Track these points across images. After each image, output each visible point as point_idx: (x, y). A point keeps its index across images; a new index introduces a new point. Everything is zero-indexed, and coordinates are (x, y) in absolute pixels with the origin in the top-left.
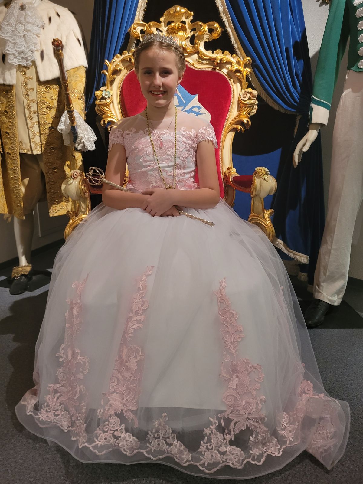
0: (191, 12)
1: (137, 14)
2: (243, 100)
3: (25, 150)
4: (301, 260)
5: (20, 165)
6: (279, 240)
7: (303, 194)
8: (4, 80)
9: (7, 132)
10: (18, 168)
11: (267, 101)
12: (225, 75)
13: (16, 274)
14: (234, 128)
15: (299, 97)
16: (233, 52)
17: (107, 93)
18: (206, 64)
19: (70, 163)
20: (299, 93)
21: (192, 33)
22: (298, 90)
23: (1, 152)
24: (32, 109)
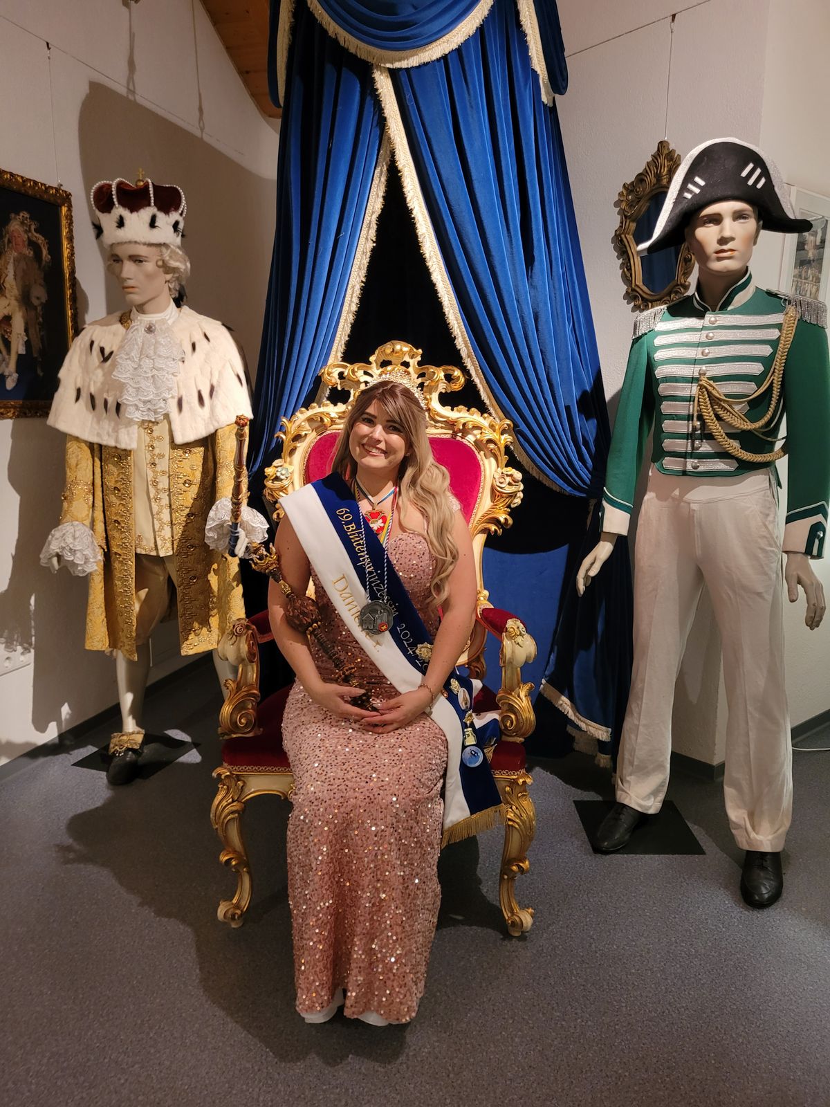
0: (417, 349)
1: (334, 349)
2: (499, 486)
3: (146, 548)
4: (597, 735)
5: (134, 573)
6: (564, 698)
7: (600, 627)
8: (117, 440)
9: (116, 521)
10: (132, 578)
11: (541, 479)
12: (471, 446)
13: (117, 748)
14: (485, 529)
15: (590, 476)
16: (483, 409)
17: (283, 472)
18: (442, 428)
19: (218, 566)
20: (591, 469)
21: (420, 380)
22: (588, 465)
23: (104, 550)
24: (160, 486)
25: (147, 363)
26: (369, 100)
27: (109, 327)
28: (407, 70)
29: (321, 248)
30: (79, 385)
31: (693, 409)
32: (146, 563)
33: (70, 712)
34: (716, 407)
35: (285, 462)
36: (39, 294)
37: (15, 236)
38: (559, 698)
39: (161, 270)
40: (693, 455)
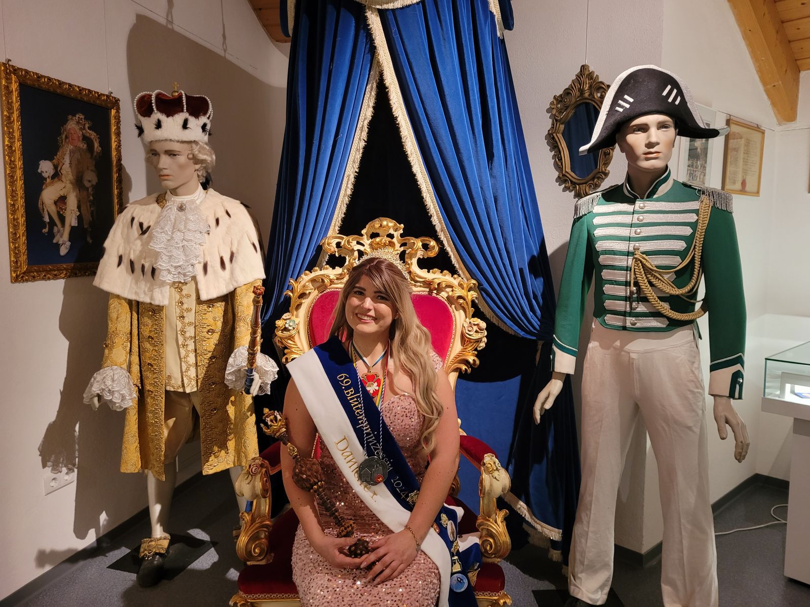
0: (400, 224)
1: (332, 224)
2: (467, 334)
3: (175, 385)
4: (549, 536)
5: (164, 407)
6: (521, 503)
7: (550, 445)
8: (152, 298)
11: (500, 325)
12: (444, 300)
13: (146, 552)
14: (457, 368)
15: (539, 323)
16: (453, 271)
17: (291, 324)
18: (420, 286)
19: (235, 399)
20: (539, 318)
21: (402, 249)
22: (537, 314)
23: (139, 387)
24: (188, 335)
25: (178, 236)
26: (362, 34)
27: (147, 206)
28: (393, 10)
29: (323, 146)
30: (121, 253)
31: (630, 277)
32: (173, 399)
33: (107, 518)
34: (649, 276)
35: (293, 315)
36: (91, 178)
37: (71, 133)
38: (518, 502)
39: (192, 161)
40: (632, 314)
